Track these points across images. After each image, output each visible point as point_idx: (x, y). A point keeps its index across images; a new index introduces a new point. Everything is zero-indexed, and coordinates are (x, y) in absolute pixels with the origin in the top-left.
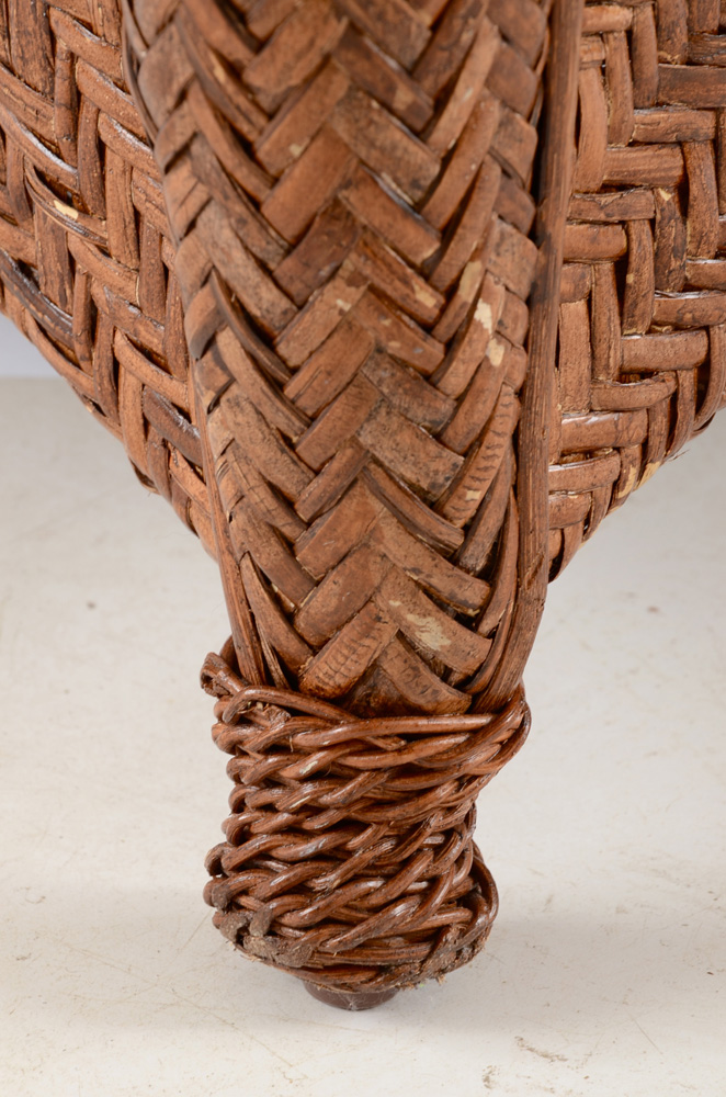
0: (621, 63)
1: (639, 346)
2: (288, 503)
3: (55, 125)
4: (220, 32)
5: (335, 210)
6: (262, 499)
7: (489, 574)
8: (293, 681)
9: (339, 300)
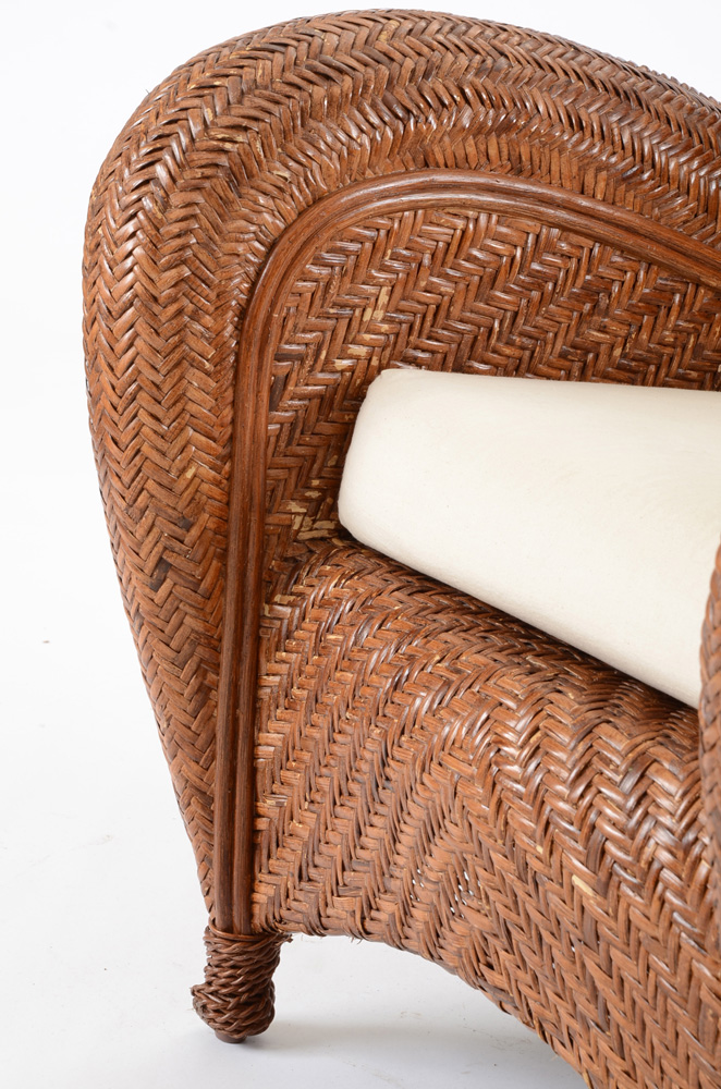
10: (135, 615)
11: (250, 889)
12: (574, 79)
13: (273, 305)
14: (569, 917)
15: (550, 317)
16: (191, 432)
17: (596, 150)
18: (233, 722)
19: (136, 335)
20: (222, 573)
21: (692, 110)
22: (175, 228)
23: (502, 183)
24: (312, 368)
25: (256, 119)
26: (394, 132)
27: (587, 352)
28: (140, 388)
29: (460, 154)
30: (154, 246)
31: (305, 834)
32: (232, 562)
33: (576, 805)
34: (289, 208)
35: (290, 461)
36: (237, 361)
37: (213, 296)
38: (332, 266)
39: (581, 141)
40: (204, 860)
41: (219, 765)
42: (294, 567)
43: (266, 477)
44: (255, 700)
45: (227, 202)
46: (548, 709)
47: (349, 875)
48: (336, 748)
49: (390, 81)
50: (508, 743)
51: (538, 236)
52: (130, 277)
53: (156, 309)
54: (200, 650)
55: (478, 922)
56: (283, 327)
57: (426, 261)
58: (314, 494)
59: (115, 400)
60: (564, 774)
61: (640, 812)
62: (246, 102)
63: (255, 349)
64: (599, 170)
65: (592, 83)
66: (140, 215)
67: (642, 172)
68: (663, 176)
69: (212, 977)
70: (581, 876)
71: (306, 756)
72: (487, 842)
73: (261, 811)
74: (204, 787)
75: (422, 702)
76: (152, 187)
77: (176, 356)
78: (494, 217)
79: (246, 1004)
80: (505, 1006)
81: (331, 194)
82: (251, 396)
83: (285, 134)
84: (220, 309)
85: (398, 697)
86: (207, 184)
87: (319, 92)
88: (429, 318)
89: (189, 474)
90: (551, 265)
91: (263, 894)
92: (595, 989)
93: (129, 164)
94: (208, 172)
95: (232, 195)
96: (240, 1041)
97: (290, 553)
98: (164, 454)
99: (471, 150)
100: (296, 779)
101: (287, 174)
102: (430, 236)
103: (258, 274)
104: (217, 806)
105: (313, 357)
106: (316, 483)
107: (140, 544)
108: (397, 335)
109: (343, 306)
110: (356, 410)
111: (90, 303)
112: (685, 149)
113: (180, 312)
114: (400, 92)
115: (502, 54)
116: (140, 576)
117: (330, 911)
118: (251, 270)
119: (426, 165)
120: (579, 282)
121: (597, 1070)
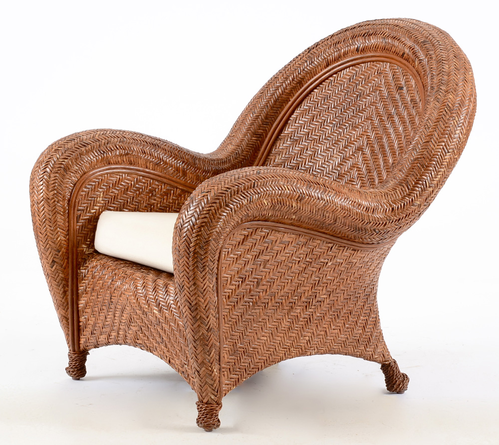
0: (228, 353)
1: (232, 376)
2: (201, 386)
3: (185, 359)
4: (194, 349)
5: (203, 362)
6: (199, 386)
7: (217, 392)
8: (202, 402)
9: (204, 369)
10: (47, 275)
11: (79, 340)
12: (142, 142)
13: (76, 198)
14: (153, 319)
15: (142, 197)
16: (58, 229)
17: (149, 158)
18: (72, 299)
19: (45, 207)
20: (68, 263)
21: (171, 147)
22: (52, 182)
23: (127, 167)
24: (86, 212)
25: (69, 156)
26: (101, 157)
27: (151, 206)
28: (46, 220)
29: (117, 161)
30: (48, 187)
31: (92, 323)
32: (70, 260)
33: (153, 296)
34: (78, 176)
35: (82, 235)
36: (68, 212)
37: (62, 197)
38: (89, 188)
39: (145, 156)
40: (67, 335)
41: (70, 310)
42: (85, 261)
43: (77, 239)
44: (77, 293)
45: (64, 175)
46: (146, 278)
47: (104, 329)
48: (99, 300)
49: (99, 146)
50: (138, 286)
51: (137, 179)
52: (42, 194)
53: (49, 201)
54: (63, 282)
55: (134, 329)
56: (79, 203)
57: (111, 186)
58: (88, 243)
59: (40, 223)
60: (150, 290)
61: (166, 295)
62: (66, 152)
63: (72, 209)
64: (150, 162)
65: (147, 143)
66: (44, 180)
67: (160, 162)
68: (166, 163)
69: (70, 364)
70: (155, 310)
71: (91, 304)
72: (135, 308)
73: (81, 321)
74: (66, 316)
75: (118, 283)
76: (46, 173)
77: (54, 211)
78: (126, 175)
79: (79, 370)
80: (142, 348)
81: (88, 172)
82: (72, 220)
83: (76, 159)
84: (64, 200)
85: (113, 283)
86: (59, 172)
87: (83, 149)
88: (113, 199)
89: (59, 239)
90: (141, 185)
91: (82, 341)
92: (160, 334)
93: (40, 169)
94: (59, 169)
95: (65, 174)
96: (79, 379)
97: (83, 257)
98: (53, 235)
99: (120, 160)
100: (89, 310)
101: (77, 168)
102: (111, 180)
103: (72, 191)
104: (70, 321)
105: (86, 210)
106: (88, 240)
107: (48, 257)
108: (105, 204)
109: (92, 198)
110: (97, 222)
111: (32, 201)
112: (171, 157)
113: (55, 201)
114: (102, 148)
115: (125, 137)
116: (48, 265)
117: (100, 340)
118: (70, 190)
119: (109, 164)
120: (148, 189)
121: (162, 353)
